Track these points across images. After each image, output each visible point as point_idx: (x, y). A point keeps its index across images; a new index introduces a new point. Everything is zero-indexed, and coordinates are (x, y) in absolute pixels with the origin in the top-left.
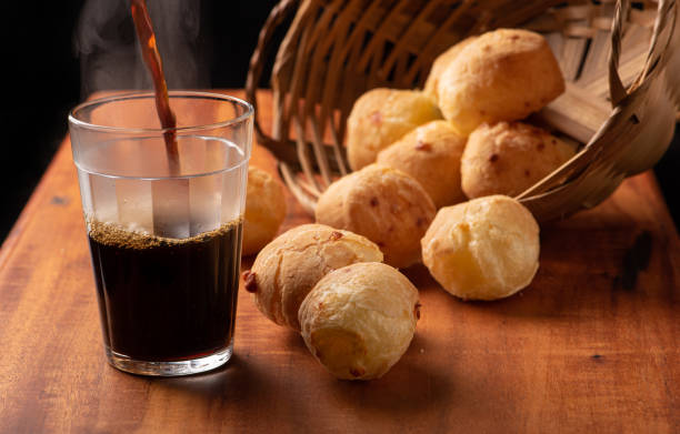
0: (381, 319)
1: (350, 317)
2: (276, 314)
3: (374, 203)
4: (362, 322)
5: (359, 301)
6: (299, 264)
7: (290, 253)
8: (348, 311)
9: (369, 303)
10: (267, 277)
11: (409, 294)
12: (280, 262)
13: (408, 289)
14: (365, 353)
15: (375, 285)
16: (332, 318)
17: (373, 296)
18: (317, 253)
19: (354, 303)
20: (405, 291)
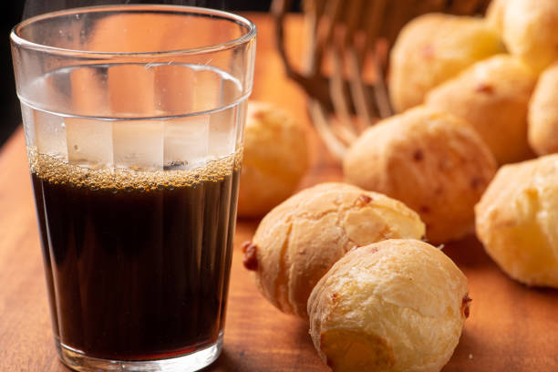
0: (415, 319)
1: (373, 315)
2: (282, 300)
3: (418, 157)
4: (388, 323)
5: (385, 294)
6: (314, 236)
7: (302, 221)
8: (372, 307)
9: (399, 297)
10: (271, 252)
11: (454, 286)
12: (289, 233)
13: (454, 278)
14: (393, 363)
15: (409, 271)
16: (349, 316)
17: (406, 287)
18: (338, 223)
19: (379, 297)
20: (449, 281)
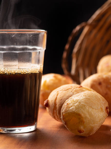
0: (90, 110)
1: (78, 108)
3: (100, 84)
4: (82, 110)
5: (82, 102)
7: (61, 92)
8: (78, 105)
9: (86, 103)
10: (52, 101)
11: (103, 103)
12: (57, 95)
13: (103, 101)
14: (84, 123)
15: (89, 96)
16: (71, 108)
17: (88, 101)
18: (71, 92)
19: (80, 103)
20: (102, 101)
